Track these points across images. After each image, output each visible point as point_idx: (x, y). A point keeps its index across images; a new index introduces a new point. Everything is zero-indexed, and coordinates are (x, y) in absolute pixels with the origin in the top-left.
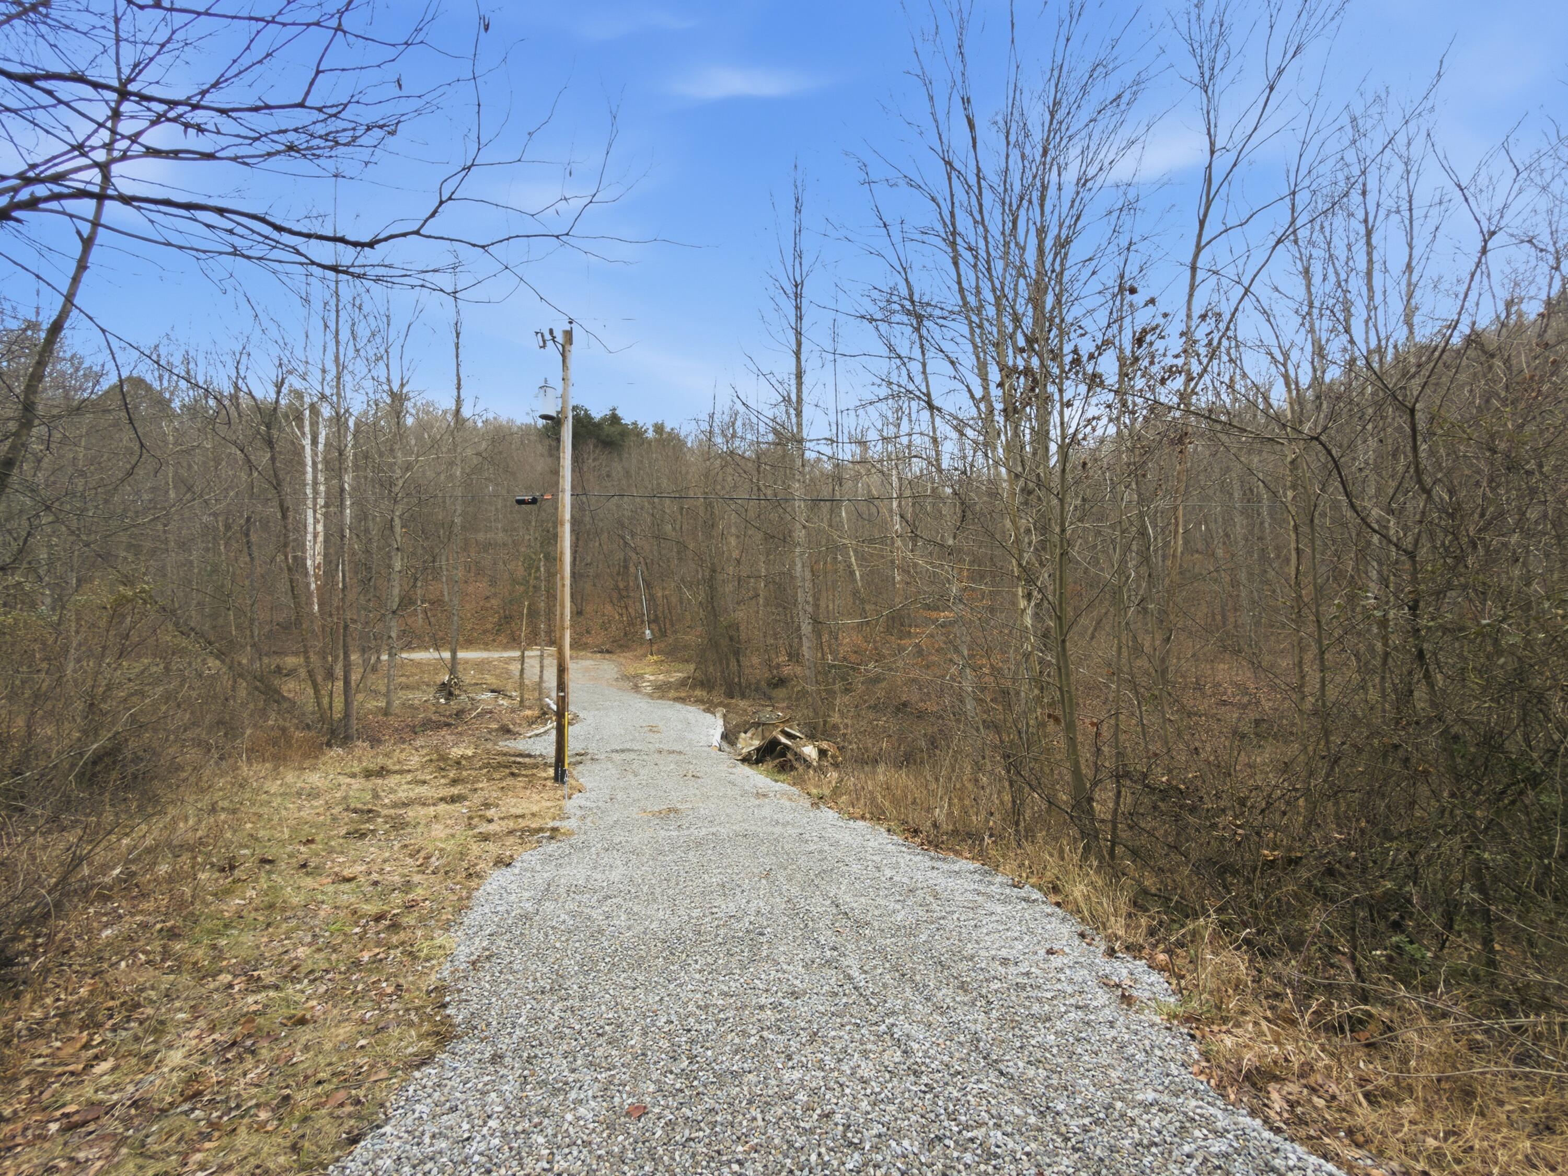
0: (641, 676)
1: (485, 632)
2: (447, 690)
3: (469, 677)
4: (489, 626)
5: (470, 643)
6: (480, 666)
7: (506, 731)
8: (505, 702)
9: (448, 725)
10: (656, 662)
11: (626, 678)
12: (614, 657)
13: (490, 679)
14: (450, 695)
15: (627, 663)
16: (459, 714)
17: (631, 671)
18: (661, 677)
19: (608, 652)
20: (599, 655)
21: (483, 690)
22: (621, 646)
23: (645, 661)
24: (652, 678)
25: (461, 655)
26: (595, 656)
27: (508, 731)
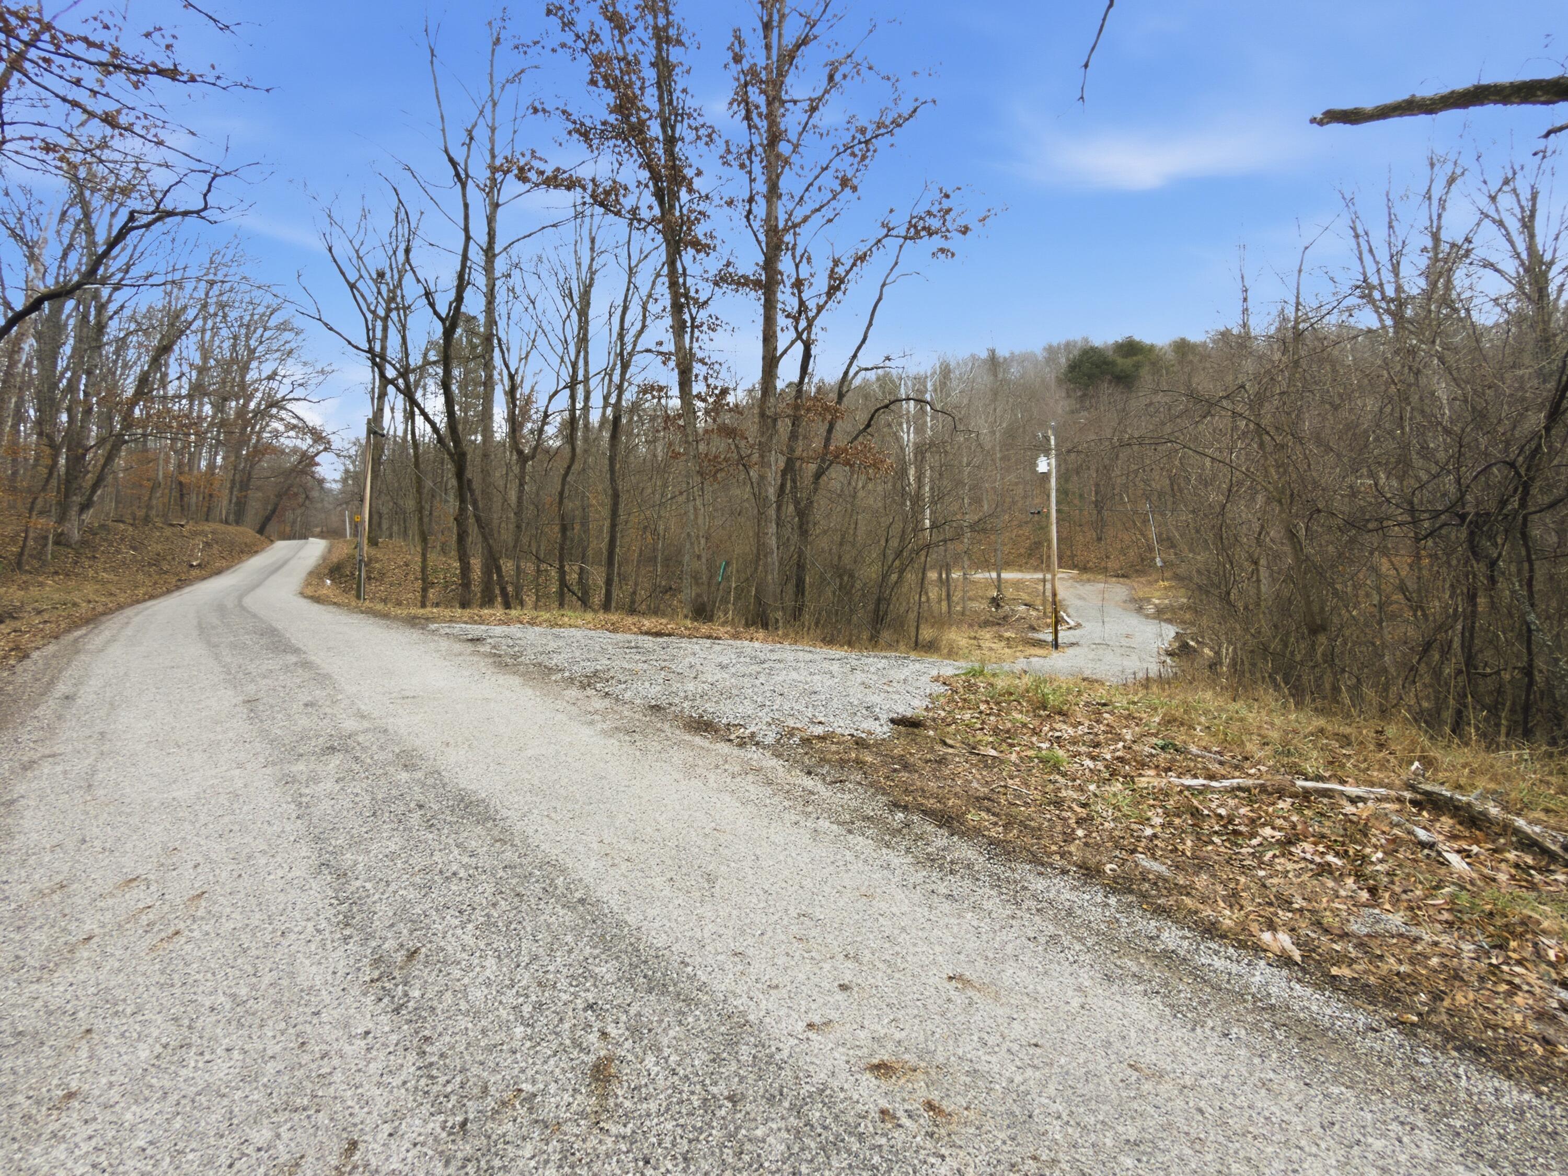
0: (1148, 600)
1: (1020, 555)
2: (996, 602)
3: (1009, 593)
4: (1022, 551)
5: (1008, 564)
6: (1017, 585)
7: (1033, 629)
8: (1034, 613)
9: (999, 624)
10: (1165, 588)
11: (1133, 600)
12: (1127, 581)
13: (1025, 596)
14: (998, 606)
15: (1139, 586)
16: (1005, 618)
17: (1141, 594)
18: (1167, 601)
19: (1123, 576)
20: (1114, 579)
21: (1019, 604)
22: (1137, 571)
23: (1156, 586)
24: (1157, 601)
25: (1004, 575)
26: (1110, 579)
27: (1034, 629)
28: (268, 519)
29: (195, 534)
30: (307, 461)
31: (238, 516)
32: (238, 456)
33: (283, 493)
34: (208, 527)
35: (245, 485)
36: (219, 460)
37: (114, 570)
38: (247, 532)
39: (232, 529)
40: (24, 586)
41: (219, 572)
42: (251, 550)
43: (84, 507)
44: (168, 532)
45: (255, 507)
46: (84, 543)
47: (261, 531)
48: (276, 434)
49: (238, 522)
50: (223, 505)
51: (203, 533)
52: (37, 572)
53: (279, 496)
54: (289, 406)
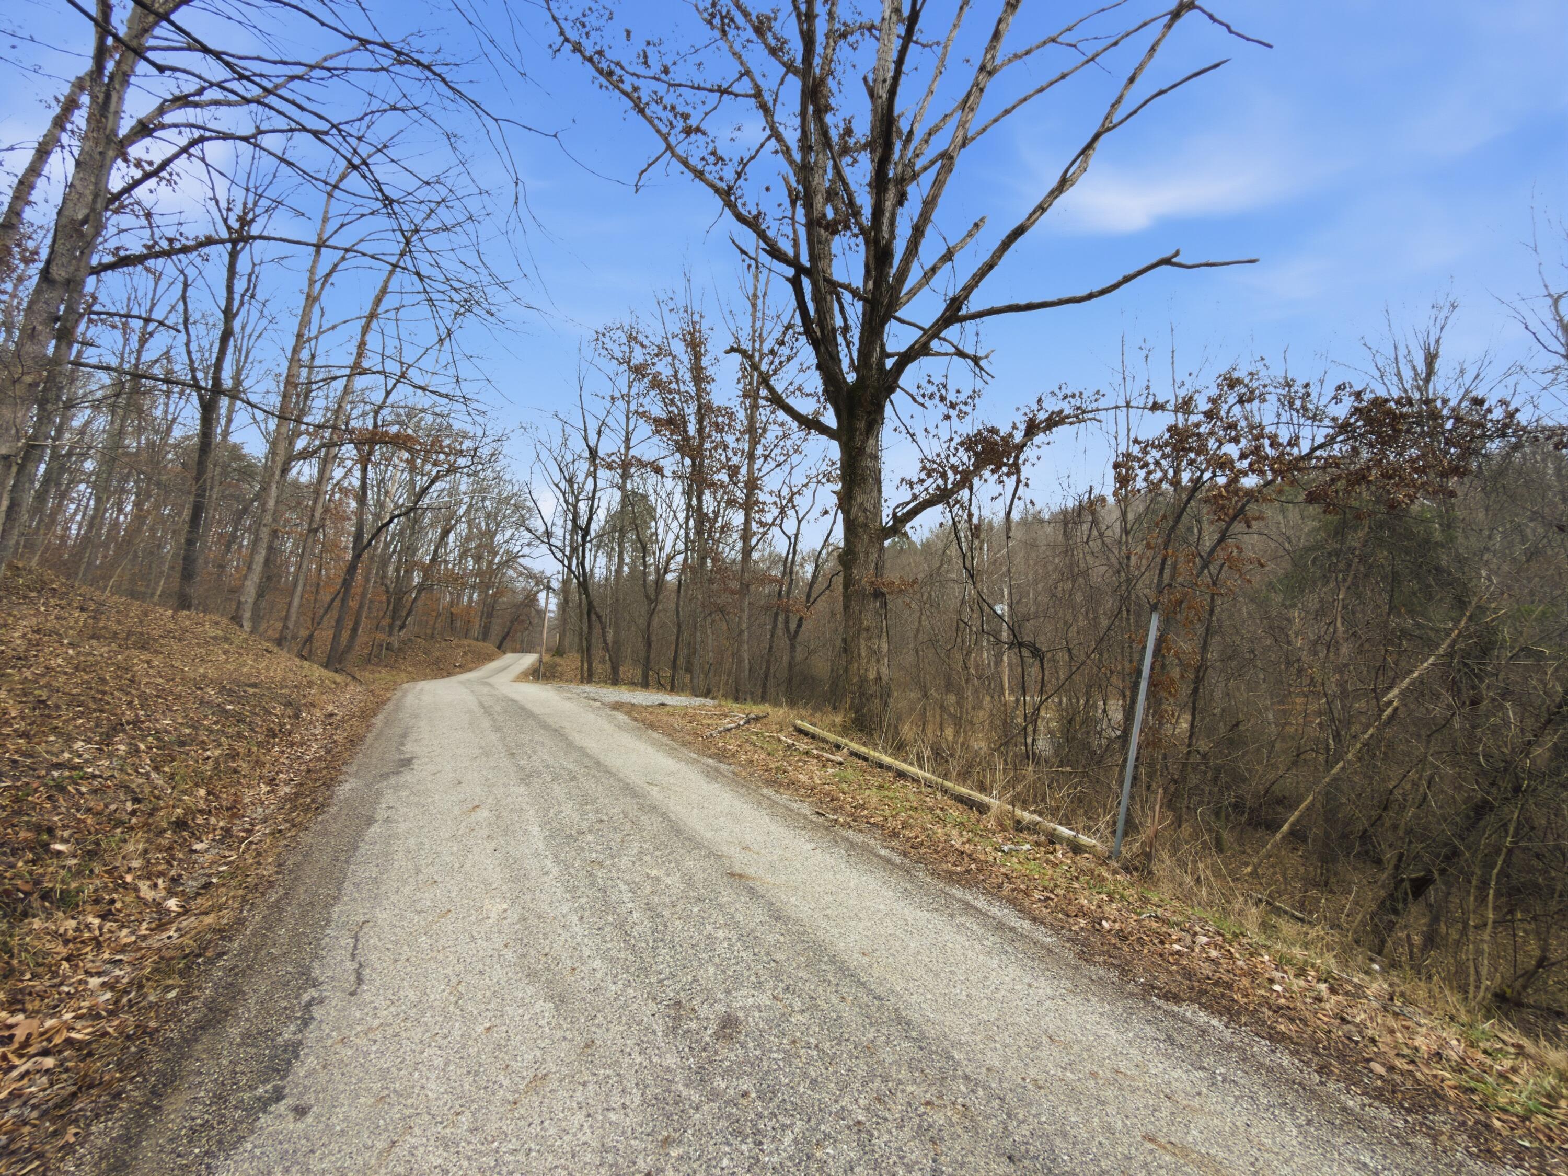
28: (504, 638)
29: (458, 646)
30: (531, 599)
31: (485, 635)
32: (487, 594)
33: (515, 620)
34: (466, 642)
35: (490, 615)
36: (475, 596)
37: (414, 666)
38: (490, 647)
39: (480, 644)
40: (372, 672)
41: (470, 670)
42: (490, 658)
43: (402, 627)
44: (443, 644)
45: (496, 630)
46: (400, 649)
47: (499, 647)
48: (512, 579)
49: (484, 640)
50: (476, 627)
51: (463, 646)
52: (377, 665)
53: (512, 622)
54: (520, 560)
